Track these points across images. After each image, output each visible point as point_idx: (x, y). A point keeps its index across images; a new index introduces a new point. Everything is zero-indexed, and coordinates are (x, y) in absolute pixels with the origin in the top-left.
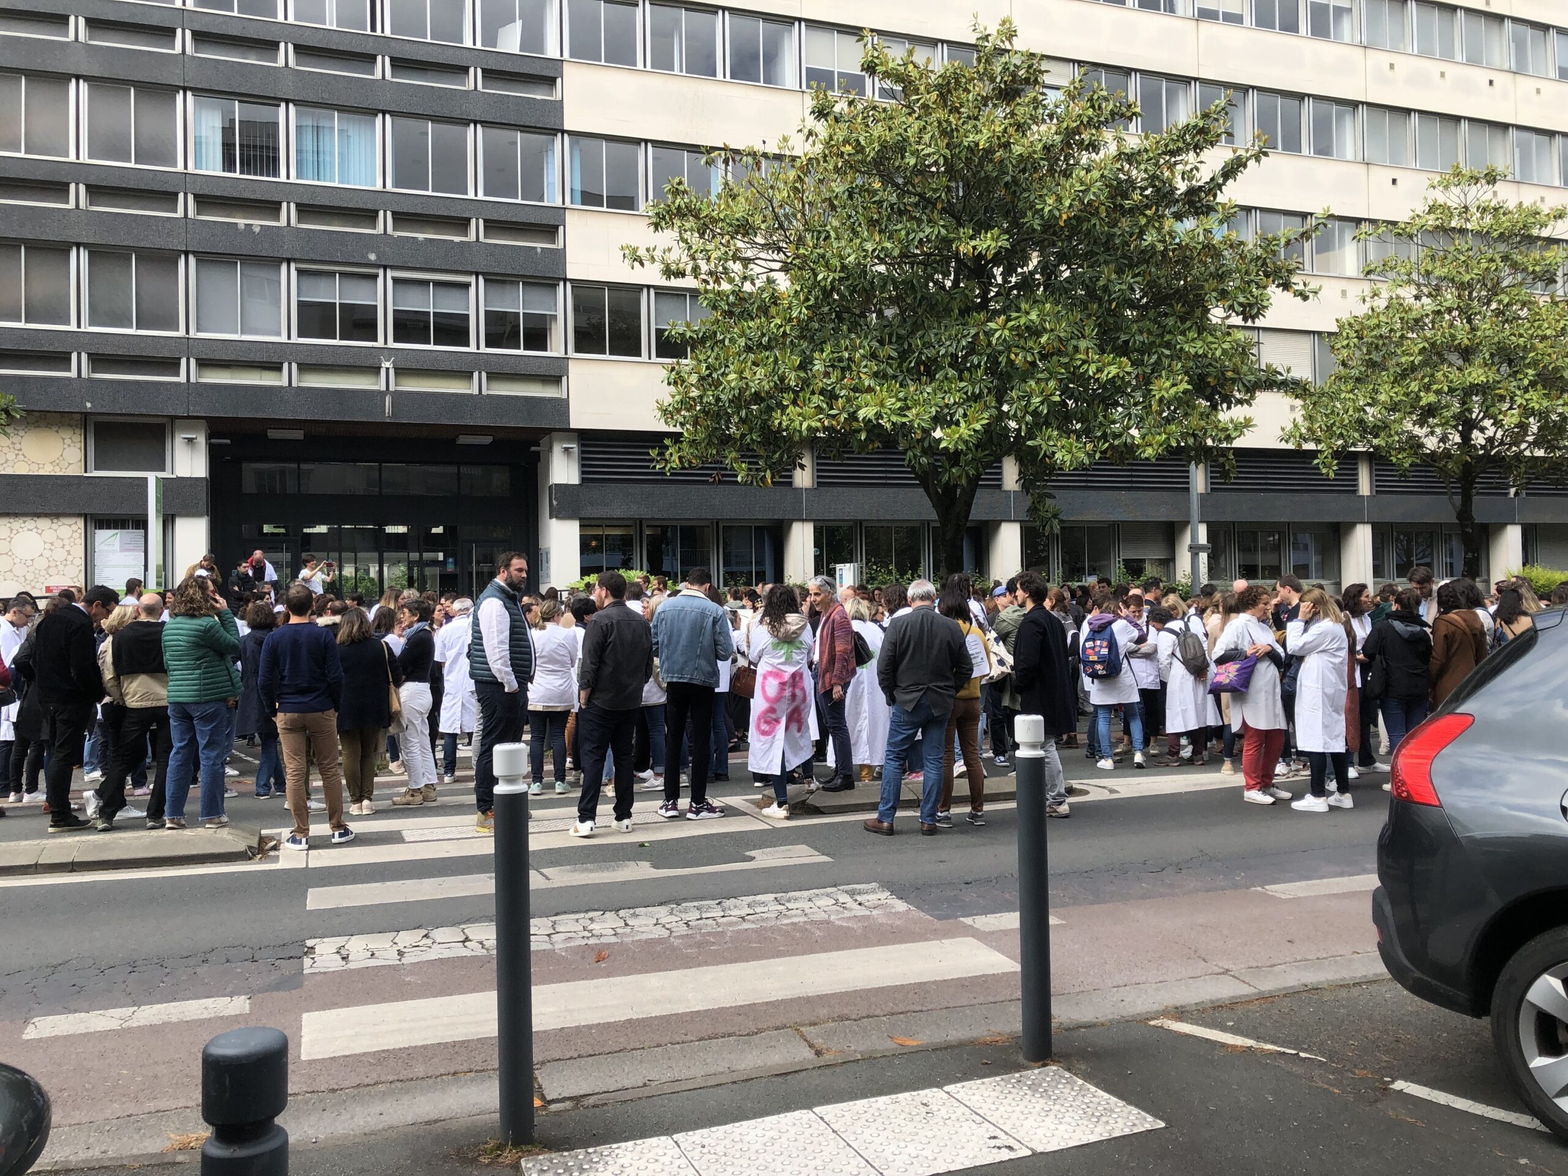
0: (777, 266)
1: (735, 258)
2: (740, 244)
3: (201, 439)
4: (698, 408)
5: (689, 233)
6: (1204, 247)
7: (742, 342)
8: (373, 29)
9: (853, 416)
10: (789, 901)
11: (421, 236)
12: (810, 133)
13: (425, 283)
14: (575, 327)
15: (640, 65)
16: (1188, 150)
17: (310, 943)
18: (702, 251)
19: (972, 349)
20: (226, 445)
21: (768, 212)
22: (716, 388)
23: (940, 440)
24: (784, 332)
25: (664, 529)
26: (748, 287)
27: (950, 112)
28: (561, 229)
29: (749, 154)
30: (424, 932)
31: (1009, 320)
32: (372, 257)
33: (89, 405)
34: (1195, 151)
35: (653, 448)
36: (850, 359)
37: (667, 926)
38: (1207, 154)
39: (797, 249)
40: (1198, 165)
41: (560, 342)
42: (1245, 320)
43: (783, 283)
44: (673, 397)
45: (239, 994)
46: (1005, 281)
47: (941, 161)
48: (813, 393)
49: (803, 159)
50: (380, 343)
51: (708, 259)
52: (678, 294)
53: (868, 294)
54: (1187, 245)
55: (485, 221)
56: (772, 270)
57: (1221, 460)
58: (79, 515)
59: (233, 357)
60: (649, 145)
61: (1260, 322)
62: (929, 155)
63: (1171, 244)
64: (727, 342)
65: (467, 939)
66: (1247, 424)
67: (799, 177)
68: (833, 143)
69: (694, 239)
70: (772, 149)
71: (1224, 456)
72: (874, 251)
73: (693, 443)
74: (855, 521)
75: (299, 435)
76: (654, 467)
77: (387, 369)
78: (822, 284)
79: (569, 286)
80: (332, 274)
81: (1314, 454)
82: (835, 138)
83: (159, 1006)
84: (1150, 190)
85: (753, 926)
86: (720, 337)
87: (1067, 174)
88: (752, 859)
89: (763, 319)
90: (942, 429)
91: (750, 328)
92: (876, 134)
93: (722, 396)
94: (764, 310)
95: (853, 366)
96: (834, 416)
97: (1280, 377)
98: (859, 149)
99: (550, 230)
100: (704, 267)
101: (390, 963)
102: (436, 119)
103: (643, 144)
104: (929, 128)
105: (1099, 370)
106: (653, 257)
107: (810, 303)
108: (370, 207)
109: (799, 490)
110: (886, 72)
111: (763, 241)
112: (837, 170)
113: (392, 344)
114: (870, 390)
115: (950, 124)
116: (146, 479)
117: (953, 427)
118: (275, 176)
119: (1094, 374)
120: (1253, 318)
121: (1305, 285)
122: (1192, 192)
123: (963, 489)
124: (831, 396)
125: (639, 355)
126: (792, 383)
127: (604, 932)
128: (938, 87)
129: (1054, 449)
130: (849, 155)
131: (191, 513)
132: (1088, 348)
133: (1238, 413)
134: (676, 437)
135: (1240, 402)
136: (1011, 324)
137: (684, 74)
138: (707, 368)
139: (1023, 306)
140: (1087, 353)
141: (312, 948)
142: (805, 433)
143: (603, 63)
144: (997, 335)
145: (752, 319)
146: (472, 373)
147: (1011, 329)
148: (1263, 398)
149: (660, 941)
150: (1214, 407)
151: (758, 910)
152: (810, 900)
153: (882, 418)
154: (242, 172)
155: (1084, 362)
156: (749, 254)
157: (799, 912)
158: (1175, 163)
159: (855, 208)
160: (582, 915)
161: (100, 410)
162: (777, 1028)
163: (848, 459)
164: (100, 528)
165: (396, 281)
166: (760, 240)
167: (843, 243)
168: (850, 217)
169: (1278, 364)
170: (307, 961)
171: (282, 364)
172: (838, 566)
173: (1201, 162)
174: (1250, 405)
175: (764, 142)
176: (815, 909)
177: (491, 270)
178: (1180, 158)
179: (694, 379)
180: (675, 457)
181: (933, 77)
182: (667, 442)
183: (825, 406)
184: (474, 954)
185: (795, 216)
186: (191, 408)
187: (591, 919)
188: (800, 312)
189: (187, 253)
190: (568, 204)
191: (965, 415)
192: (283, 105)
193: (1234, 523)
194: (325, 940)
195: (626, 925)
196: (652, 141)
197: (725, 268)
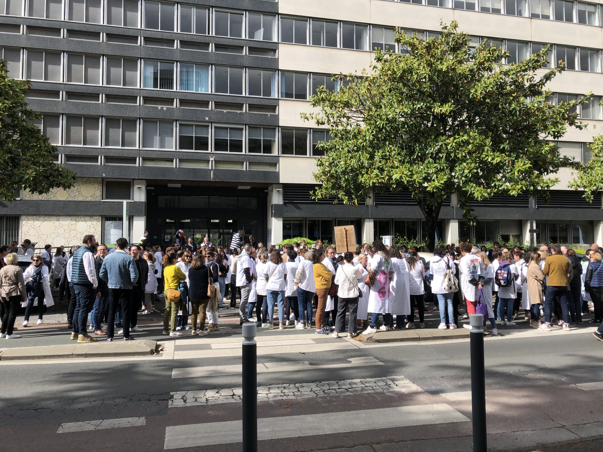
0: (362, 119)
1: (344, 116)
2: (346, 111)
3: (144, 188)
4: (329, 175)
5: (326, 107)
6: (537, 108)
7: (346, 149)
8: (209, 33)
9: (390, 178)
10: (366, 383)
11: (225, 111)
12: (375, 67)
13: (227, 128)
14: (282, 144)
15: (308, 44)
16: (530, 70)
17: (172, 393)
18: (331, 114)
19: (439, 151)
20: (153, 190)
21: (358, 99)
22: (336, 167)
23: (427, 187)
24: (363, 145)
25: (315, 221)
26: (349, 128)
27: (431, 57)
28: (277, 107)
29: (350, 76)
30: (217, 390)
31: (455, 139)
32: (207, 119)
33: (104, 175)
34: (533, 70)
35: (311, 190)
36: (389, 155)
37: (316, 392)
38: (538, 71)
39: (369, 112)
40: (534, 76)
41: (276, 151)
42: (554, 138)
43: (363, 126)
44: (319, 171)
45: (142, 416)
46: (453, 123)
47: (427, 76)
48: (375, 169)
49: (371, 77)
50: (209, 151)
51: (333, 117)
52: (322, 131)
53: (397, 129)
54: (530, 108)
55: (249, 104)
56: (358, 121)
57: (544, 195)
58: (100, 216)
59: (156, 157)
60: (311, 74)
61: (560, 139)
62: (422, 74)
63: (523, 108)
64: (340, 149)
65: (234, 395)
66: (556, 181)
67: (369, 84)
68: (384, 70)
69: (328, 109)
70: (359, 74)
71: (545, 193)
72: (400, 112)
73: (326, 189)
74: (390, 219)
75: (179, 186)
76: (311, 198)
77: (212, 161)
78: (379, 126)
79: (280, 129)
80: (192, 125)
81: (583, 192)
82: (384, 68)
83: (111, 420)
84: (513, 86)
85: (352, 394)
86: (337, 147)
87: (479, 81)
88: (351, 362)
89: (355, 140)
90: (427, 183)
91: (349, 144)
92: (401, 66)
93: (338, 170)
94: (355, 136)
95: (391, 158)
96: (383, 178)
97: (570, 162)
98: (394, 73)
99: (273, 108)
100: (332, 121)
101: (203, 404)
102: (231, 66)
103: (309, 74)
104: (422, 64)
105: (493, 159)
106: (312, 117)
107: (374, 133)
108: (206, 100)
109: (368, 206)
110: (405, 42)
111: (355, 110)
112: (385, 81)
113: (213, 152)
114: (397, 167)
115: (431, 61)
116: (123, 202)
117: (432, 182)
118: (172, 89)
119: (491, 160)
120: (558, 137)
121: (581, 123)
122: (532, 86)
123: (435, 206)
124: (381, 170)
125: (306, 155)
126: (366, 165)
127: (289, 394)
128: (427, 47)
129: (474, 191)
130: (390, 75)
131: (139, 215)
132: (488, 150)
133: (552, 176)
134: (320, 186)
135: (552, 171)
136: (455, 141)
137: (325, 46)
138: (333, 160)
139: (461, 134)
140: (488, 152)
141: (173, 396)
142: (371, 185)
143: (294, 43)
144: (450, 145)
145: (351, 140)
146: (243, 162)
147: (456, 143)
148: (562, 170)
149: (312, 399)
150: (541, 173)
151: (354, 386)
152: (375, 382)
153: (403, 179)
154: (160, 88)
155: (486, 156)
156: (350, 115)
157: (371, 388)
158: (524, 75)
159: (392, 95)
160: (281, 385)
161: (108, 177)
162: (363, 445)
163: (388, 194)
164: (107, 220)
165: (215, 127)
166: (354, 109)
167: (387, 110)
168: (390, 99)
169: (569, 156)
170: (170, 402)
171: (173, 159)
172: (384, 237)
173: (535, 75)
174: (556, 173)
175: (356, 71)
176: (378, 387)
177: (251, 123)
178: (527, 73)
179: (327, 164)
180: (319, 194)
181: (424, 43)
182: (316, 188)
183: (379, 174)
184: (236, 401)
185: (368, 99)
186: (140, 176)
187: (284, 388)
188: (370, 137)
189: (140, 118)
190: (280, 98)
191: (437, 177)
192: (175, 63)
193: (547, 220)
194: (178, 392)
195: (299, 391)
196: (312, 73)
197: (340, 120)
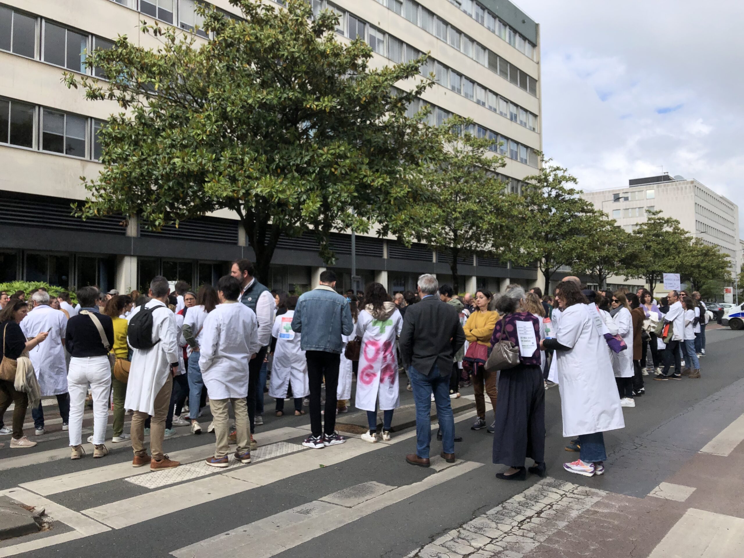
19: (309, 163)
52: (61, 114)
60: (43, 21)
72: (263, 99)
74: (159, 258)
103: (39, 19)
107: (219, 123)
109: (129, 238)
119: (371, 182)
125: (31, 146)
132: (366, 169)
140: (366, 172)
144: (324, 157)
153: (273, 195)
155: (365, 176)
180: (93, 209)
183: (229, 184)
196: (46, 18)
